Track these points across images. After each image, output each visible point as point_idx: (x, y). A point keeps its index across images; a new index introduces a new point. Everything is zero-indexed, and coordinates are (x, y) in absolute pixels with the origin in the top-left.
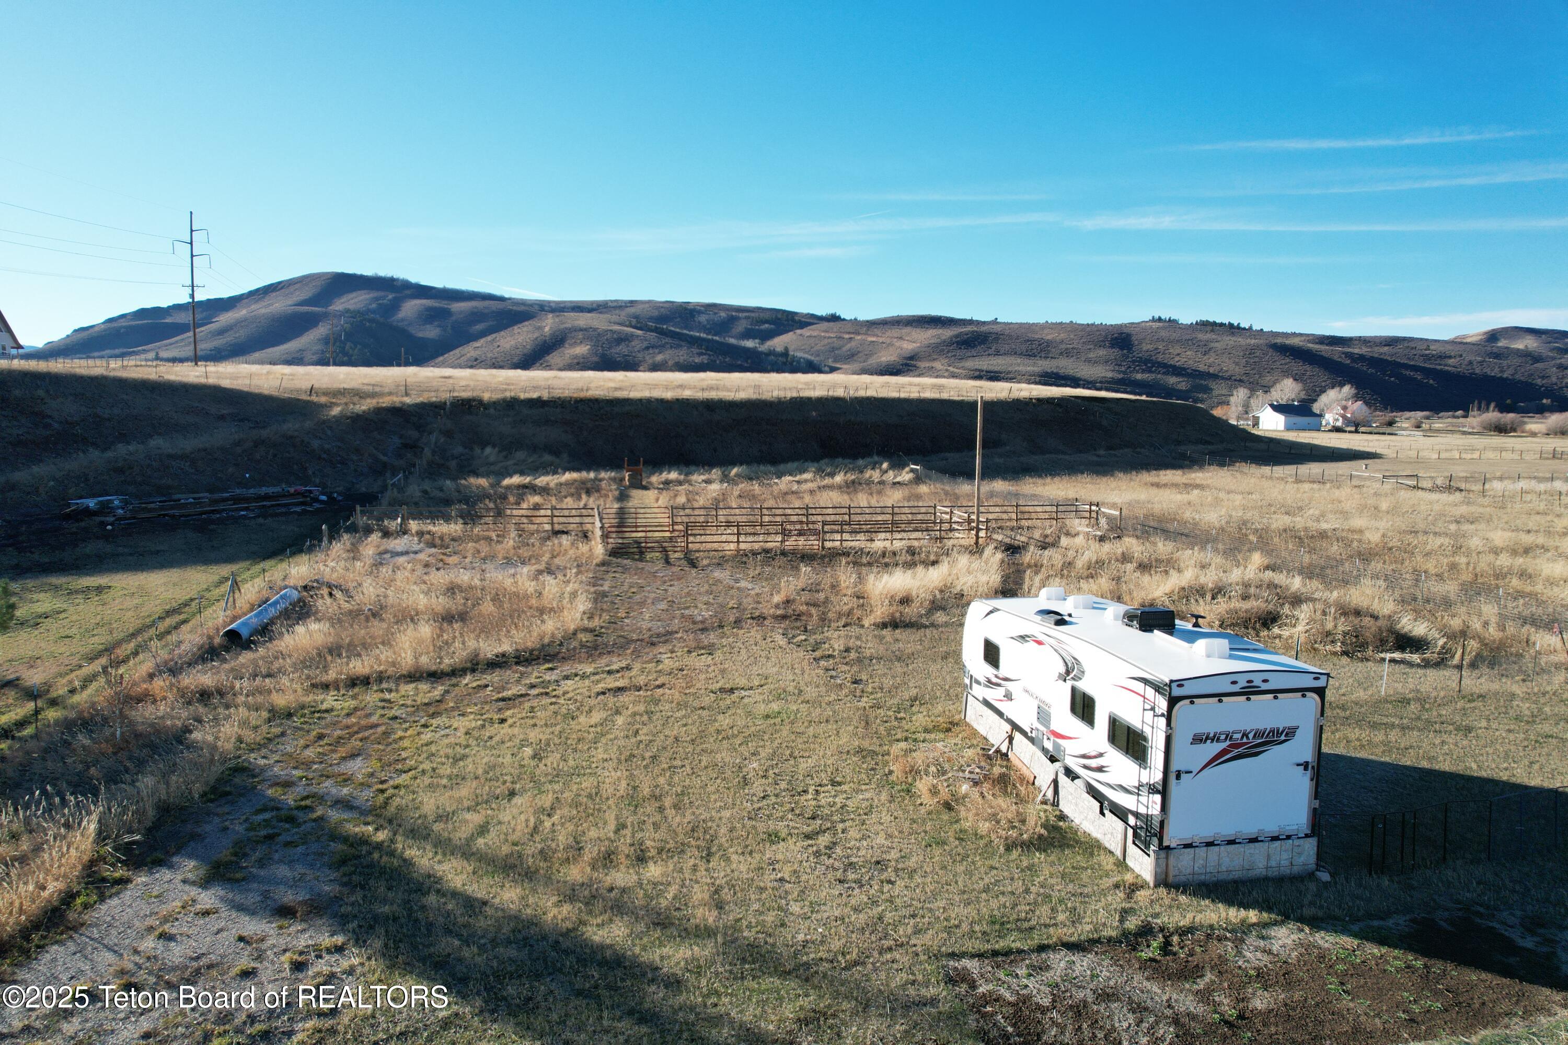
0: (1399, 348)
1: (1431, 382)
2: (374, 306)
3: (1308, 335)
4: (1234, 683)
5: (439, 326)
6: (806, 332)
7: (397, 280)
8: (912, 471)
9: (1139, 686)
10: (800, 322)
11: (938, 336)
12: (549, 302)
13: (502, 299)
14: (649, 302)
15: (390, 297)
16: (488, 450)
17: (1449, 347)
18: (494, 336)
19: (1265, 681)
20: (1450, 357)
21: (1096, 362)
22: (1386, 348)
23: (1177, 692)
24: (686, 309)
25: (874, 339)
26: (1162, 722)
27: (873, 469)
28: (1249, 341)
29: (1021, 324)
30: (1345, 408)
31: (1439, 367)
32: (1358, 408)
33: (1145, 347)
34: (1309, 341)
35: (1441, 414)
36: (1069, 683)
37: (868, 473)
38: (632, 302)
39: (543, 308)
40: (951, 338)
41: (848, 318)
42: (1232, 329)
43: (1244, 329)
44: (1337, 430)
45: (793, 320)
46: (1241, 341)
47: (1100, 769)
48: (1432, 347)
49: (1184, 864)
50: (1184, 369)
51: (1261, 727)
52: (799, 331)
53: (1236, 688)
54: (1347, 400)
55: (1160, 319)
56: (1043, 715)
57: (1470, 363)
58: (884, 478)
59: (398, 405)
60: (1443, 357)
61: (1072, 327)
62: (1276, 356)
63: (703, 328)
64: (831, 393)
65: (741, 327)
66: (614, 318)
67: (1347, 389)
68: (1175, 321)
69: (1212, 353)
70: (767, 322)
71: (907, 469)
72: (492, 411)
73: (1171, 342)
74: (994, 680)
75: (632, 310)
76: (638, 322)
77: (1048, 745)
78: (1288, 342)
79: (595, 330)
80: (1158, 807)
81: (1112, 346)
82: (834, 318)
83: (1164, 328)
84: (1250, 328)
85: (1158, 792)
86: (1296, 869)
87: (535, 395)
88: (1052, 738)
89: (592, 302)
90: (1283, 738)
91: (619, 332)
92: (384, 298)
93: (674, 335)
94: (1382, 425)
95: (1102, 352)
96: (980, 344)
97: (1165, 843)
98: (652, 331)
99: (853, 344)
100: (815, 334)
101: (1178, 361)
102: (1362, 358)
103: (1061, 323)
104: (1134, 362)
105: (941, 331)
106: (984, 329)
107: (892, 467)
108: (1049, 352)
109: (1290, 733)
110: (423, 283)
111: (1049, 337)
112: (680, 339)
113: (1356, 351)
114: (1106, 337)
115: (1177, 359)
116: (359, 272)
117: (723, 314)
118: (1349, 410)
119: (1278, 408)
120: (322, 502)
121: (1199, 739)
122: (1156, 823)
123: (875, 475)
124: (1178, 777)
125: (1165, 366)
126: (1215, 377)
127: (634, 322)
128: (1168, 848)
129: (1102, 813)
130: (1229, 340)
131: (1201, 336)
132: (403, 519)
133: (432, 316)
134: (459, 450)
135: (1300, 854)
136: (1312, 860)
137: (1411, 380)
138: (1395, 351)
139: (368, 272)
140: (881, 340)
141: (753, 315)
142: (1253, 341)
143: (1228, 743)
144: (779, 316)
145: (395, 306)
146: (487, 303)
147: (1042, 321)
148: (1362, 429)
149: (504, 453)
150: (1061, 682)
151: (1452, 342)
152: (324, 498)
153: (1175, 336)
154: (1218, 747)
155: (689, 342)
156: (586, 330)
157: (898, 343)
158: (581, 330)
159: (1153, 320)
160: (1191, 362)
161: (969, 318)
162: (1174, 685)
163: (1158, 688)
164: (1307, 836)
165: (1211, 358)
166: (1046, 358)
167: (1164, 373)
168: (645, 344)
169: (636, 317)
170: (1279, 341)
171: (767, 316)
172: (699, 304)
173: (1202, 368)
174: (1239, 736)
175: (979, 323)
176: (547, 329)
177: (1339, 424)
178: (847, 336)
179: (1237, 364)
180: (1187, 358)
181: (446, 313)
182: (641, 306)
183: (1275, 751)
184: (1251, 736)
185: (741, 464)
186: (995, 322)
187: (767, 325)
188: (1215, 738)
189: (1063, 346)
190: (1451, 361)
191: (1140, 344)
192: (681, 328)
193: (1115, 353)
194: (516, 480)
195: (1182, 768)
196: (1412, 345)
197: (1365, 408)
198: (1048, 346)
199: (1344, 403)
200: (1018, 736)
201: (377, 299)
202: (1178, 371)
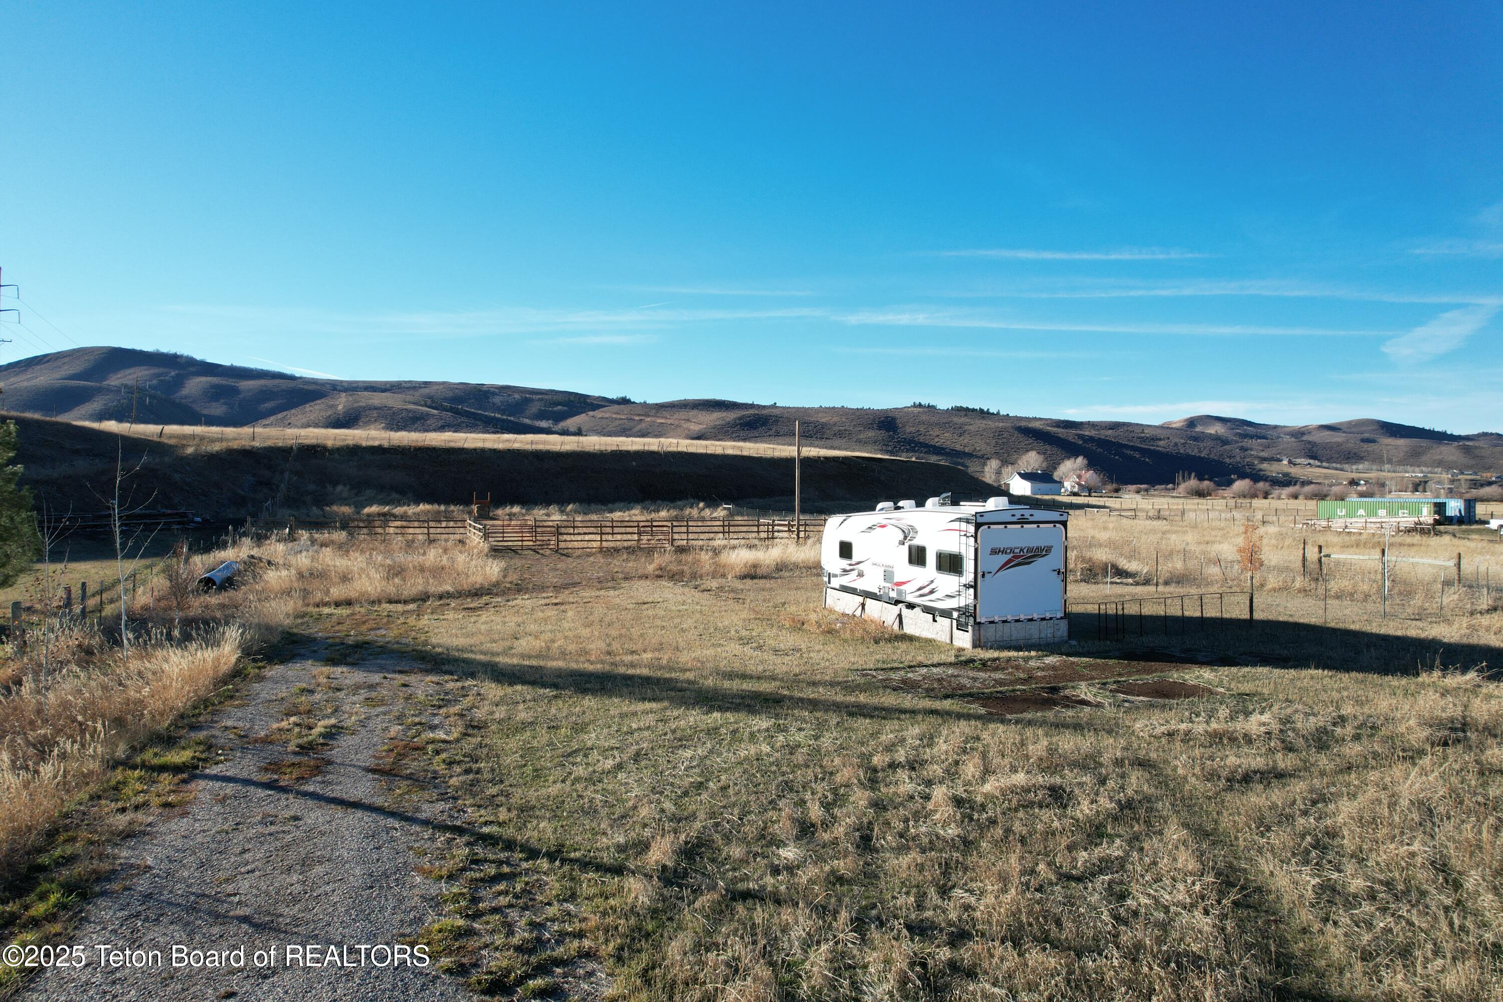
0: (1120, 432)
1: (1147, 460)
2: (155, 382)
3: (1046, 420)
4: (1013, 515)
5: (225, 404)
6: (598, 414)
7: (181, 357)
8: (725, 509)
9: (956, 525)
10: (592, 404)
11: (723, 419)
12: (342, 382)
13: (292, 378)
14: (444, 383)
15: (173, 373)
16: (340, 488)
17: (1159, 431)
18: (284, 413)
19: (1032, 515)
20: (1160, 439)
21: (865, 443)
22: (1111, 431)
23: (980, 520)
24: (480, 391)
25: (663, 421)
26: (972, 539)
27: (691, 507)
28: (997, 424)
29: (797, 409)
30: (1079, 477)
31: (1152, 448)
32: (1090, 476)
33: (909, 429)
34: (1048, 425)
35: (1156, 487)
36: (907, 545)
37: (687, 511)
38: (426, 383)
39: (335, 387)
40: (735, 420)
41: (637, 401)
42: (983, 414)
43: (993, 414)
44: (1075, 494)
45: (585, 403)
46: (991, 424)
47: (932, 592)
48: (1146, 431)
49: (990, 633)
50: (944, 449)
51: (1031, 546)
52: (591, 413)
53: (1014, 519)
54: (1081, 469)
55: (920, 405)
56: (888, 575)
57: (1176, 444)
58: (702, 514)
59: (247, 448)
60: (1155, 439)
61: (844, 412)
62: (1021, 437)
63: (498, 409)
64: (646, 448)
65: (534, 408)
66: (409, 398)
67: (1080, 460)
68: (933, 407)
69: (966, 435)
70: (559, 404)
71: (721, 508)
72: (336, 456)
73: (931, 425)
74: (849, 568)
75: (426, 391)
76: (433, 402)
77: (893, 595)
78: (1030, 425)
79: (390, 408)
80: (972, 597)
81: (880, 428)
82: (625, 401)
83: (925, 413)
84: (998, 413)
85: (971, 586)
86: (1056, 640)
87: (376, 443)
88: (895, 588)
89: (386, 383)
90: (1044, 553)
91: (414, 412)
92: (166, 374)
93: (468, 415)
94: (1110, 491)
95: (871, 434)
96: (762, 425)
97: (978, 620)
98: (447, 411)
99: (643, 425)
100: (607, 415)
101: (938, 442)
102: (1091, 439)
103: (834, 408)
104: (899, 442)
105: (725, 414)
106: (764, 412)
107: (708, 506)
108: (824, 433)
109: (1048, 550)
110: (209, 360)
111: (824, 420)
112: (475, 419)
113: (1087, 433)
114: (874, 420)
115: (936, 440)
116: (138, 348)
117: (517, 396)
118: (1084, 478)
119: (1025, 476)
120: (198, 523)
121: (994, 552)
122: (972, 609)
123: (695, 512)
124: (983, 576)
125: (927, 446)
126: (970, 455)
127: (429, 402)
128: (980, 623)
129: (934, 620)
130: (980, 424)
131: (956, 420)
132: (291, 529)
133: (217, 394)
134: (311, 487)
135: (1058, 630)
136: (1066, 634)
137: (1132, 458)
138: (1117, 434)
139: (148, 347)
140: (669, 422)
141: (546, 397)
142: (1001, 425)
143: (1012, 555)
144: (572, 399)
145: (178, 382)
146: (276, 382)
147: (817, 406)
148: (1093, 494)
149: (356, 491)
150: (901, 546)
151: (1161, 427)
152: (199, 519)
153: (934, 419)
154: (1006, 558)
155: (484, 422)
156: (380, 408)
157: (686, 425)
158: (376, 408)
159: (915, 406)
160: (948, 443)
161: (750, 402)
162: (978, 515)
163: (968, 521)
164: (1061, 618)
165: (966, 439)
166: (822, 438)
167: (926, 452)
168: (441, 423)
169: (431, 397)
170: (1023, 424)
171: (560, 398)
172: (492, 386)
173: (958, 447)
174: (1018, 551)
175: (759, 407)
176: (340, 407)
177: (1076, 490)
178: (637, 418)
179: (988, 444)
180: (945, 439)
181: (235, 391)
182: (436, 387)
183: (1040, 560)
184: (1025, 551)
185: (574, 503)
186: (774, 406)
187: (560, 407)
188: (1004, 552)
189: (836, 428)
190: (1161, 443)
191: (904, 426)
192: (476, 409)
193: (882, 434)
194: (374, 509)
195: (986, 570)
196: (1130, 429)
197: (1095, 476)
198: (822, 428)
199: (1078, 472)
200: (869, 602)
201: (159, 375)
202: (938, 450)
